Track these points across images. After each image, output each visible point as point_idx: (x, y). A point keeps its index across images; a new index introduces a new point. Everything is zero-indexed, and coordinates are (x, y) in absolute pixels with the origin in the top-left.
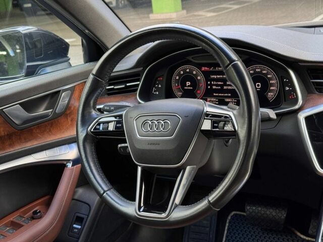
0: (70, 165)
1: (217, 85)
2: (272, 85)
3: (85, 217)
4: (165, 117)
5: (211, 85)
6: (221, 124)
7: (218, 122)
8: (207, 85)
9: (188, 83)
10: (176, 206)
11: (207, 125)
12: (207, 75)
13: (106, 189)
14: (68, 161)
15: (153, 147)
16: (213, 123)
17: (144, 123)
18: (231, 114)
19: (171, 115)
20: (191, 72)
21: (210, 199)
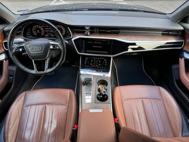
0: (4, 61)
1: (47, 31)
2: (63, 31)
3: (13, 74)
4: (38, 46)
5: (45, 31)
6: (56, 47)
7: (55, 46)
8: (44, 31)
9: (38, 31)
10: (47, 69)
11: (51, 47)
12: (44, 28)
13: (24, 68)
14: (4, 60)
15: (37, 55)
16: (53, 46)
17: (32, 48)
18: (57, 44)
19: (40, 45)
20: (38, 27)
21: (56, 66)
